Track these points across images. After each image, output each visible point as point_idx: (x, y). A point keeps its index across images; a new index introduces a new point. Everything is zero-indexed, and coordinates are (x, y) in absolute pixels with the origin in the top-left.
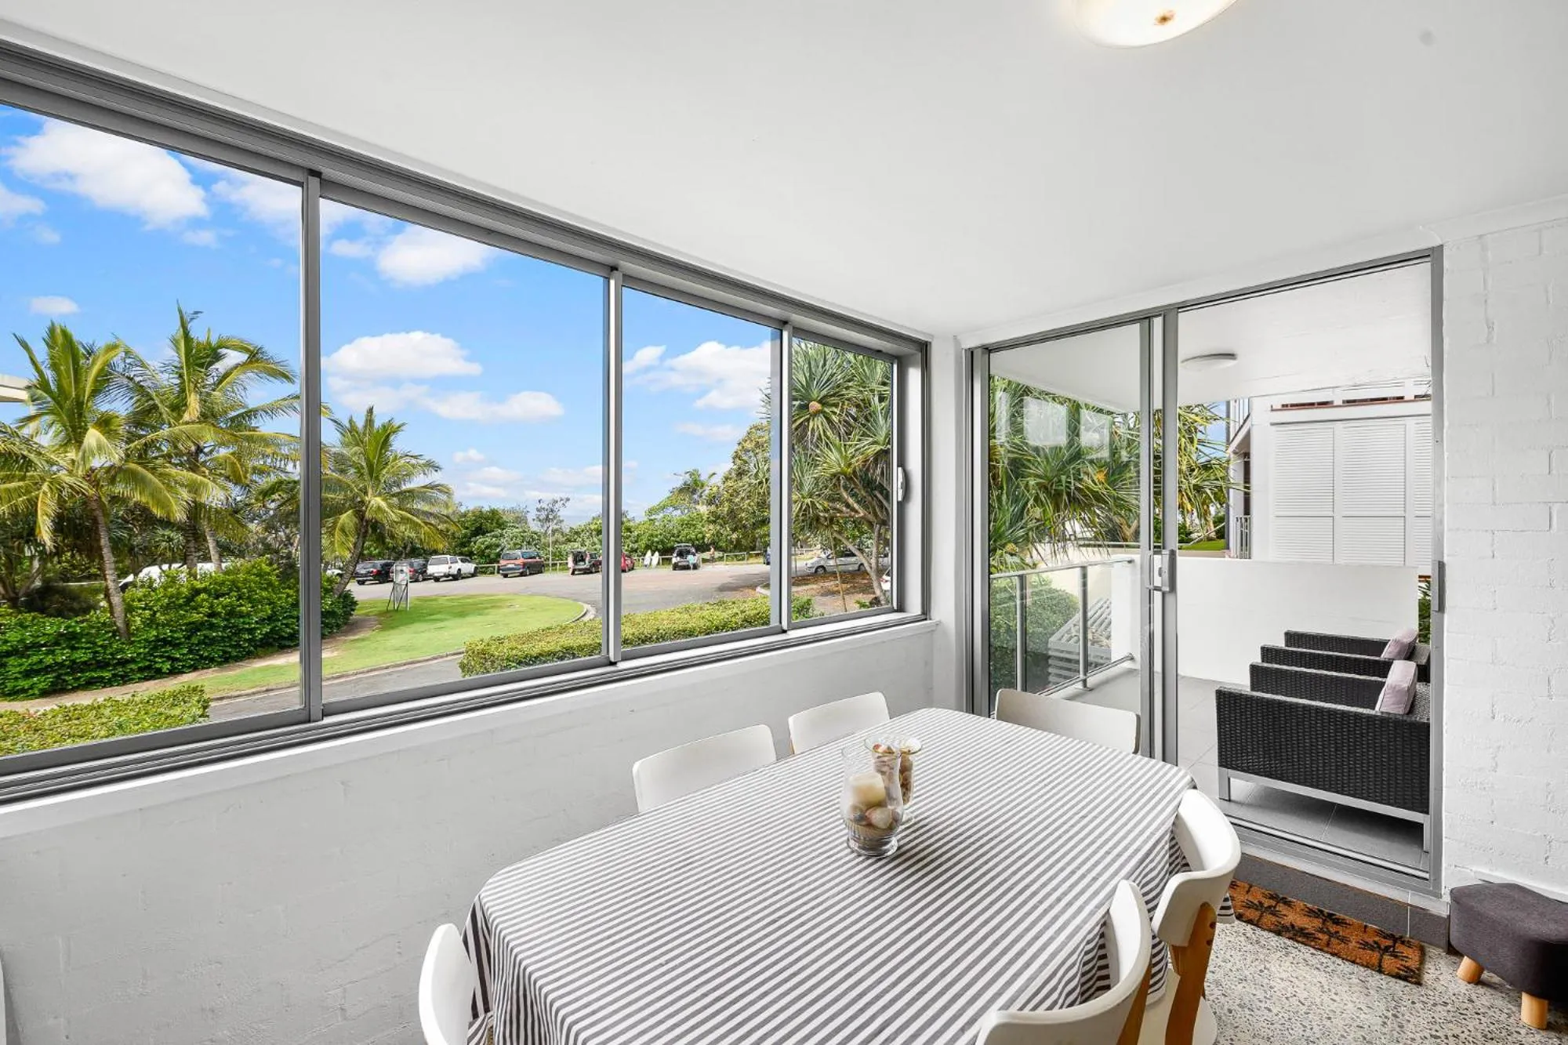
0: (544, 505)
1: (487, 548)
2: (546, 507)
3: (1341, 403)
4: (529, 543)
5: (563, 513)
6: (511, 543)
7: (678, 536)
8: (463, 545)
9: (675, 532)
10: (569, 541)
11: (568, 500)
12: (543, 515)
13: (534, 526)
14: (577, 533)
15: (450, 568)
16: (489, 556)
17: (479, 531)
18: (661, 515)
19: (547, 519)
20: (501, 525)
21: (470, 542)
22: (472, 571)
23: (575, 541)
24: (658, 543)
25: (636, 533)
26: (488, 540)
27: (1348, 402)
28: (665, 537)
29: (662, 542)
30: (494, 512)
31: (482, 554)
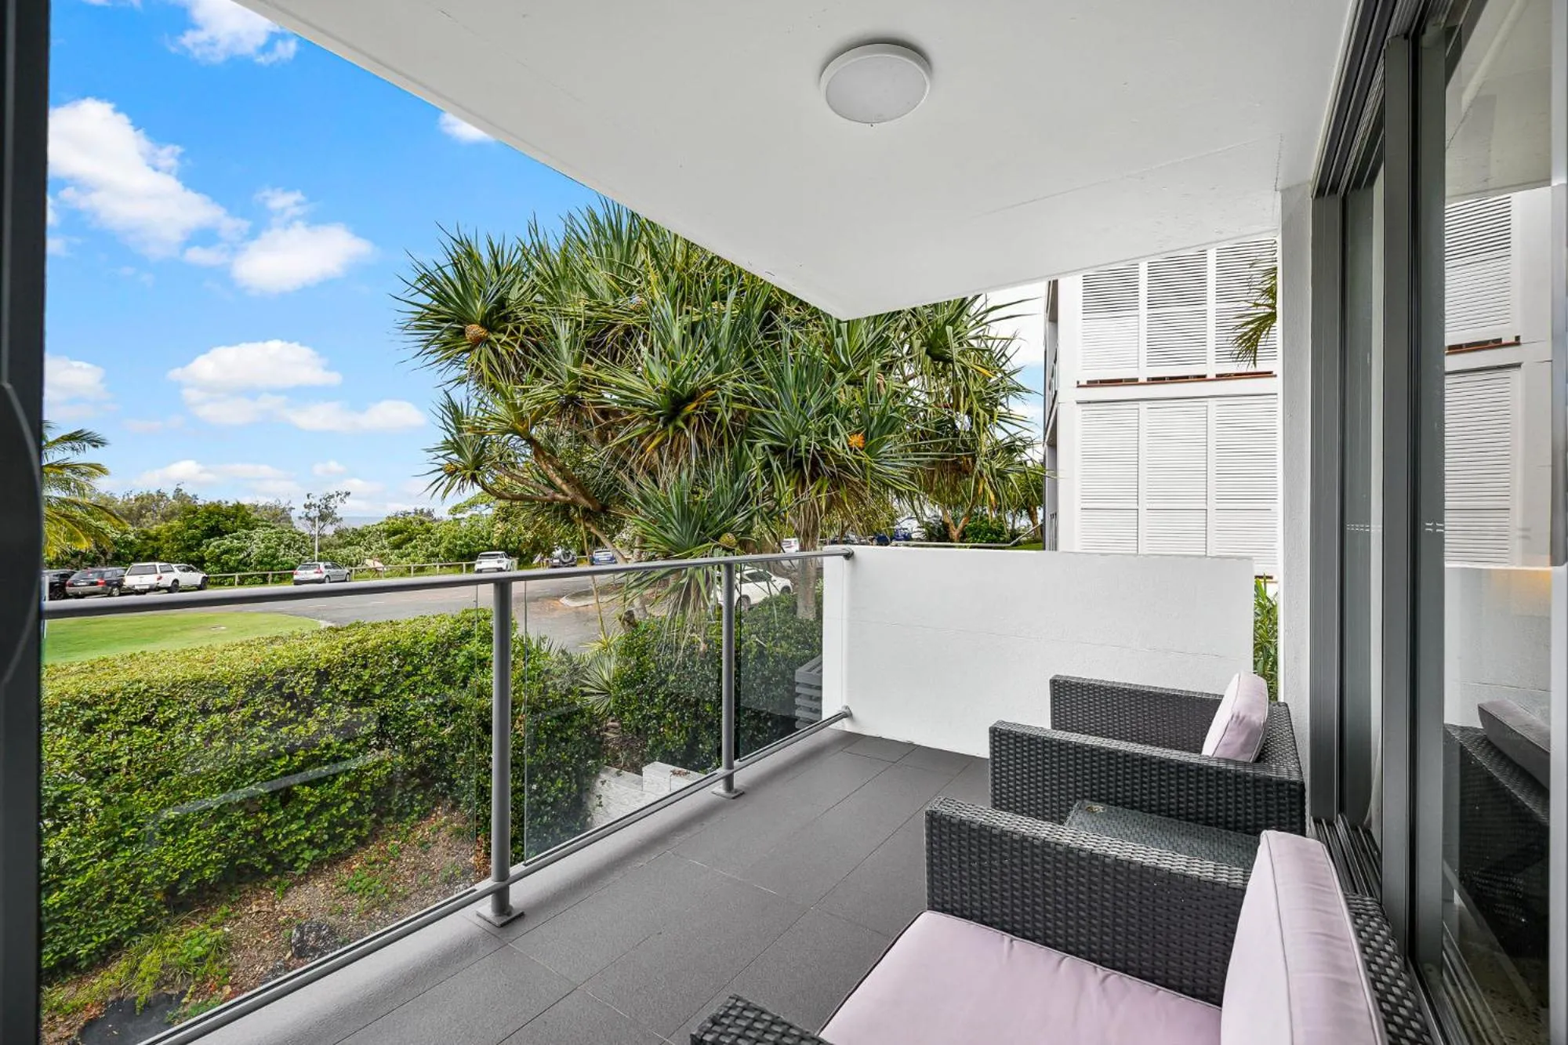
0: (316, 501)
1: (226, 552)
2: (318, 503)
3: (1145, 381)
4: (288, 546)
5: (341, 509)
6: (262, 546)
7: (488, 539)
8: (190, 548)
9: (484, 534)
10: (350, 544)
11: (348, 494)
12: (314, 513)
13: (303, 527)
14: (363, 536)
15: (160, 578)
16: (227, 563)
17: (215, 532)
18: (469, 513)
19: (323, 518)
20: (250, 526)
21: (199, 545)
22: (199, 583)
23: (358, 544)
24: (462, 546)
25: (439, 535)
26: (227, 542)
27: (1153, 379)
28: (472, 539)
29: (468, 545)
30: (239, 507)
31: (217, 560)
